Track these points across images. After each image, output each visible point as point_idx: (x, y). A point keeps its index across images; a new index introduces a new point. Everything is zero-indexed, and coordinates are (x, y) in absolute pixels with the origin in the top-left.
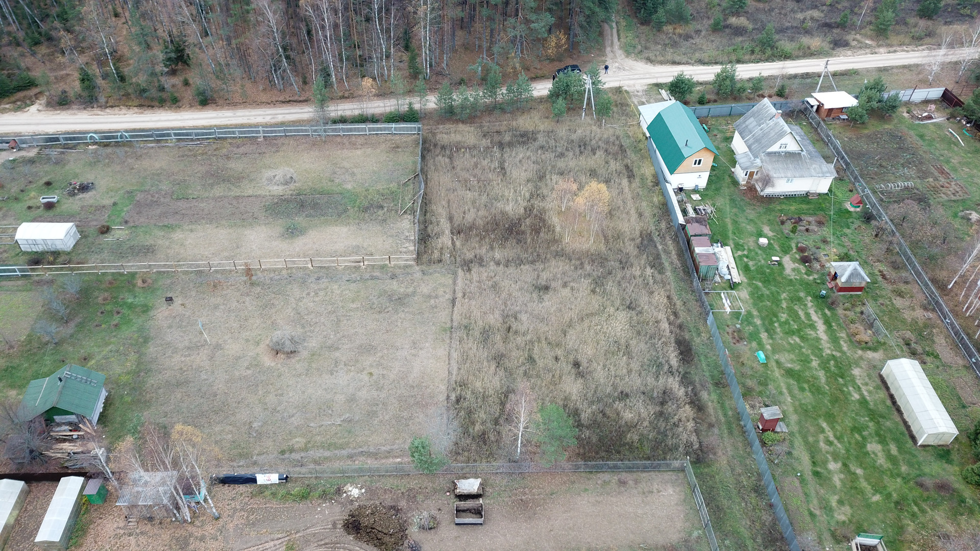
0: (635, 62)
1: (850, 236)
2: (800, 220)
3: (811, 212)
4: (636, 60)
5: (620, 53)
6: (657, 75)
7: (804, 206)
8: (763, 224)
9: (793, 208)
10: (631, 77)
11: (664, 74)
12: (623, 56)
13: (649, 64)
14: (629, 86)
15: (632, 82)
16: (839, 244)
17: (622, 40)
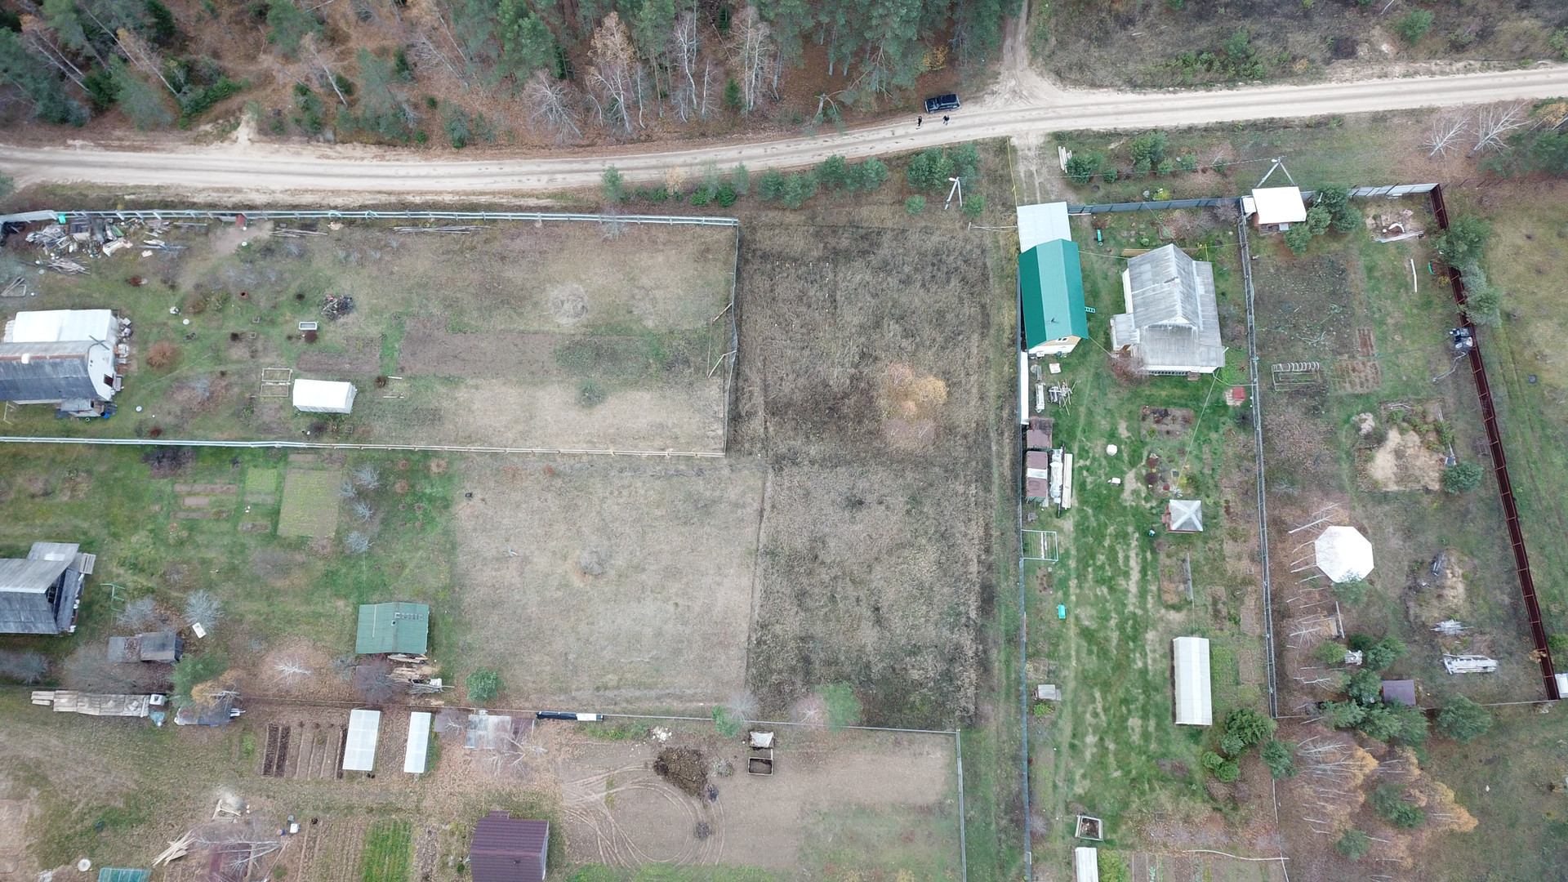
0: (1039, 79)
1: (1214, 442)
2: (1166, 414)
3: (1183, 402)
4: (1041, 74)
5: (1023, 52)
6: (1063, 112)
7: (1178, 392)
8: (1121, 417)
9: (1164, 393)
10: (1027, 115)
11: (1074, 111)
12: (1026, 62)
13: (1059, 83)
14: (1020, 137)
15: (1025, 127)
16: (1197, 457)
17: (1032, 20)
